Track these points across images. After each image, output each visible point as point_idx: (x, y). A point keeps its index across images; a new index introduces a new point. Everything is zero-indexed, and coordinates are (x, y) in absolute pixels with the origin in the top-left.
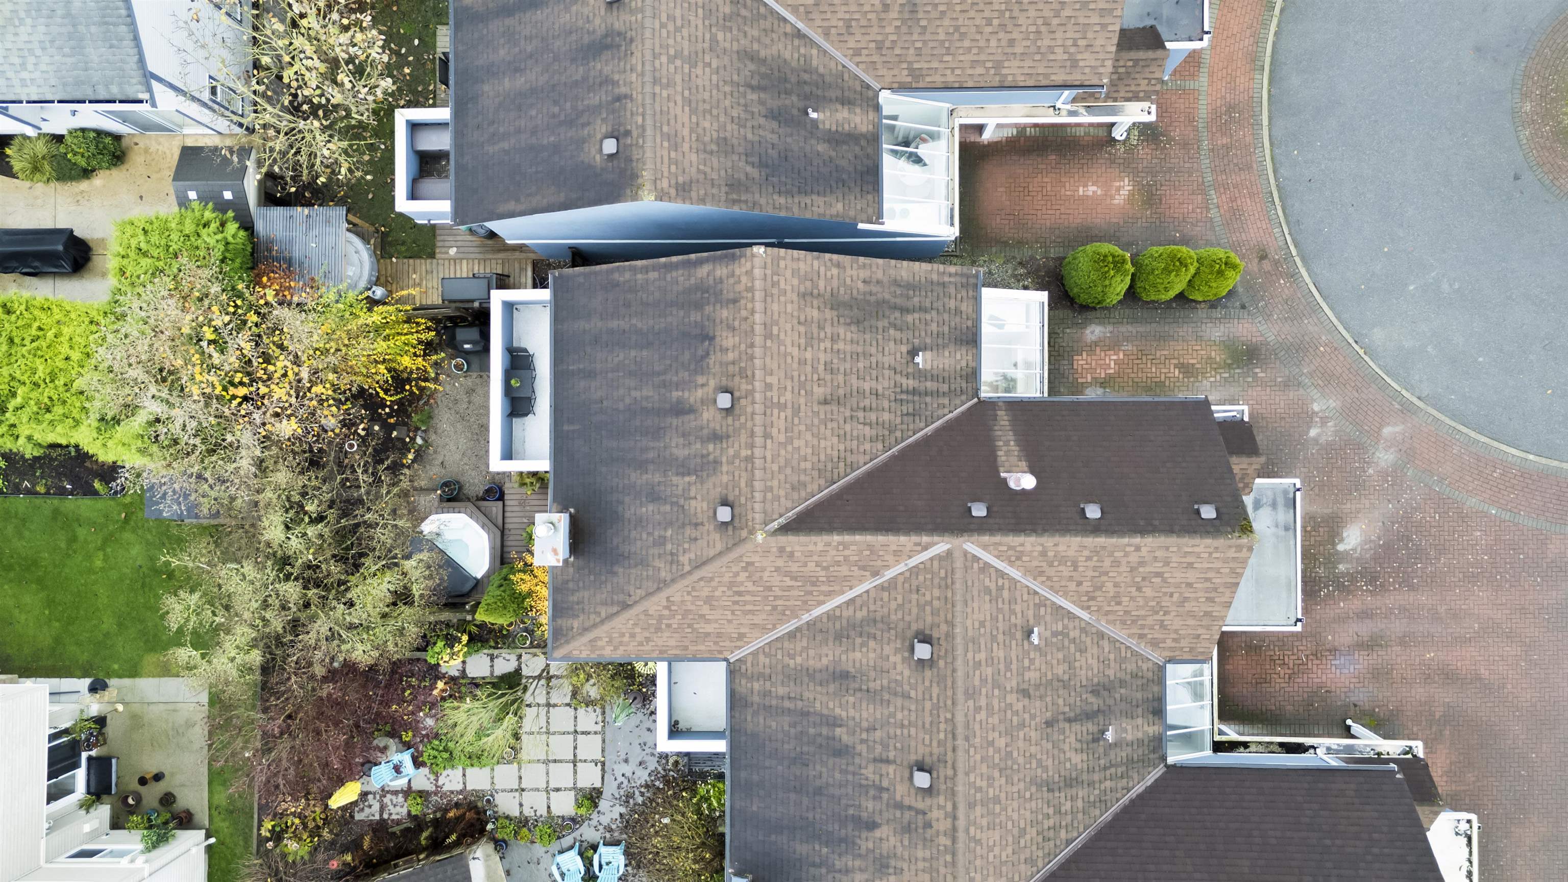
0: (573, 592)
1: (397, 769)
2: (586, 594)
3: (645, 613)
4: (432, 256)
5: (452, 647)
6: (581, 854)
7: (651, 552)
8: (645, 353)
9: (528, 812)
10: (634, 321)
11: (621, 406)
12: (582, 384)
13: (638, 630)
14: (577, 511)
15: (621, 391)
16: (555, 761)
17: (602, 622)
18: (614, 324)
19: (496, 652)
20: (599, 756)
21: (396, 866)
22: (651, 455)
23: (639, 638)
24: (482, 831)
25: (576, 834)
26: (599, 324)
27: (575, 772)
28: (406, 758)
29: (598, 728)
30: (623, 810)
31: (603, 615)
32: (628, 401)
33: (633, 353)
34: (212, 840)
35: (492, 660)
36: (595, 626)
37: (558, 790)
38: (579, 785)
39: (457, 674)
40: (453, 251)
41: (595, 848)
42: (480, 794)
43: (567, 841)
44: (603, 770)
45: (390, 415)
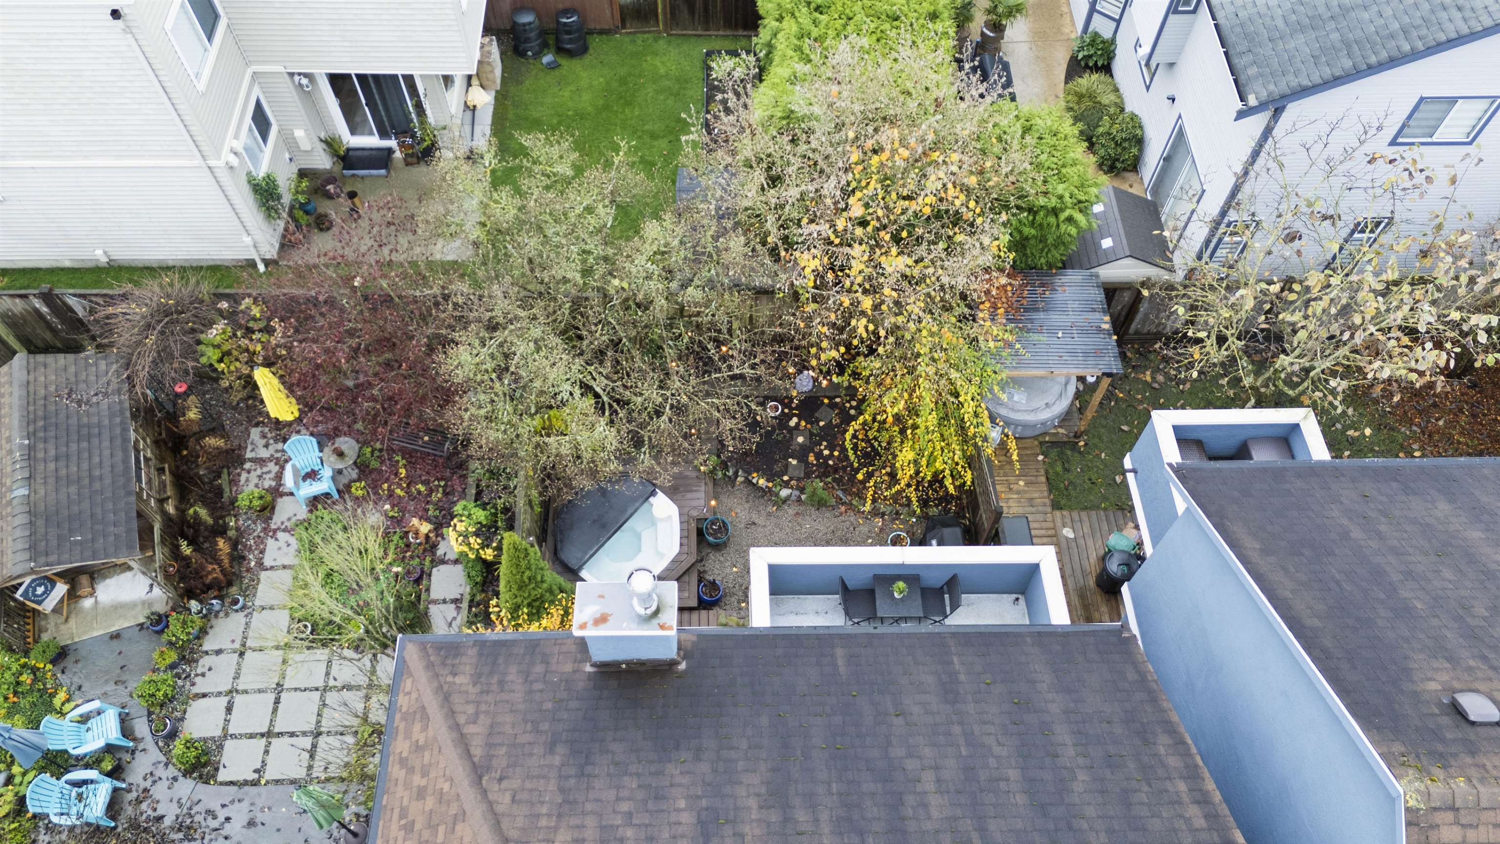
1: (312, 475)
4: (1056, 506)
5: (477, 534)
6: (110, 749)
7: (591, 822)
9: (205, 662)
11: (898, 752)
13: (430, 803)
14: (682, 675)
15: (927, 751)
16: (277, 701)
17: (456, 727)
19: (465, 605)
20: (270, 774)
21: (161, 471)
22: (802, 816)
23: (415, 808)
24: (190, 594)
25: (149, 742)
26: (1055, 709)
27: (252, 736)
28: (324, 485)
29: (318, 772)
30: (168, 822)
31: (470, 729)
32: (911, 765)
34: (260, 267)
35: (455, 601)
36: (451, 713)
37: (229, 709)
38: (229, 744)
39: (440, 552)
40: (1068, 533)
41: (115, 773)
42: (249, 591)
43: (141, 728)
44: (246, 783)
45: (819, 455)
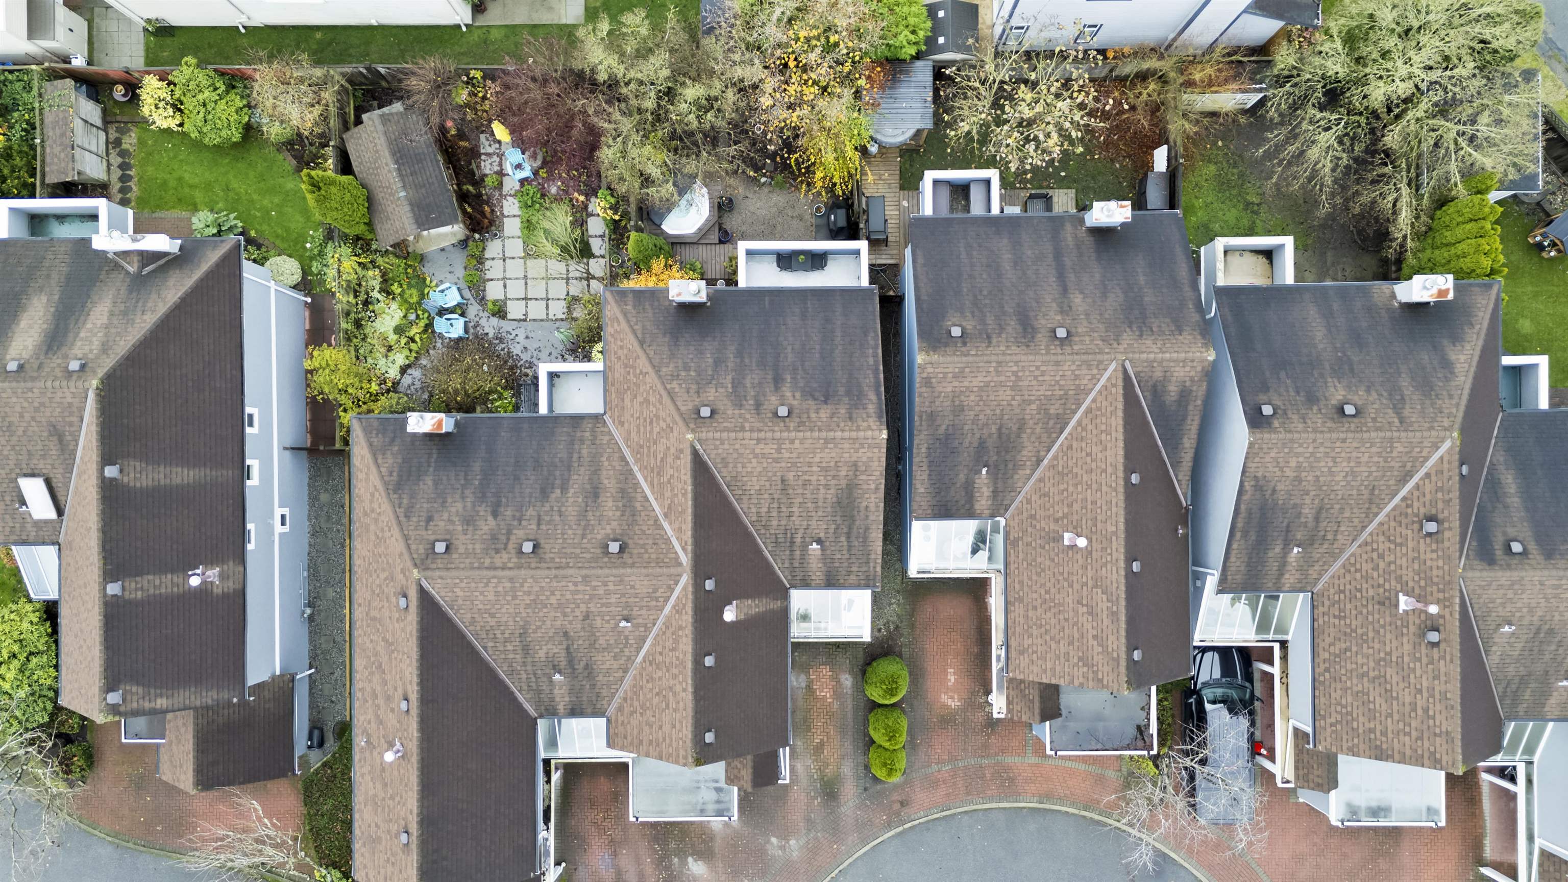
0: (652, 306)
1: (519, 166)
2: (650, 315)
3: (638, 357)
4: (902, 188)
5: (610, 208)
6: (459, 305)
7: (680, 361)
8: (817, 355)
9: (488, 264)
10: (840, 348)
11: (781, 339)
12: (797, 311)
13: (625, 351)
14: (708, 308)
15: (791, 339)
16: (526, 284)
17: (631, 327)
18: (838, 333)
19: (607, 239)
20: (530, 317)
21: (448, 168)
22: (747, 361)
23: (620, 352)
24: (474, 231)
25: (472, 301)
26: (839, 322)
27: (518, 299)
28: (527, 173)
29: (551, 317)
30: (491, 335)
31: (636, 327)
32: (785, 343)
33: (817, 347)
34: (464, 29)
35: (601, 236)
36: (628, 321)
37: (505, 286)
38: (509, 303)
39: (590, 210)
40: (905, 203)
41: (463, 315)
42: (501, 228)
43: (467, 294)
44: (520, 320)
45: (782, 157)
